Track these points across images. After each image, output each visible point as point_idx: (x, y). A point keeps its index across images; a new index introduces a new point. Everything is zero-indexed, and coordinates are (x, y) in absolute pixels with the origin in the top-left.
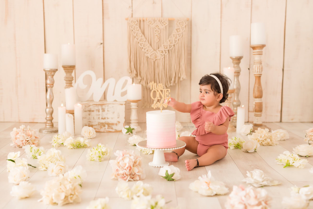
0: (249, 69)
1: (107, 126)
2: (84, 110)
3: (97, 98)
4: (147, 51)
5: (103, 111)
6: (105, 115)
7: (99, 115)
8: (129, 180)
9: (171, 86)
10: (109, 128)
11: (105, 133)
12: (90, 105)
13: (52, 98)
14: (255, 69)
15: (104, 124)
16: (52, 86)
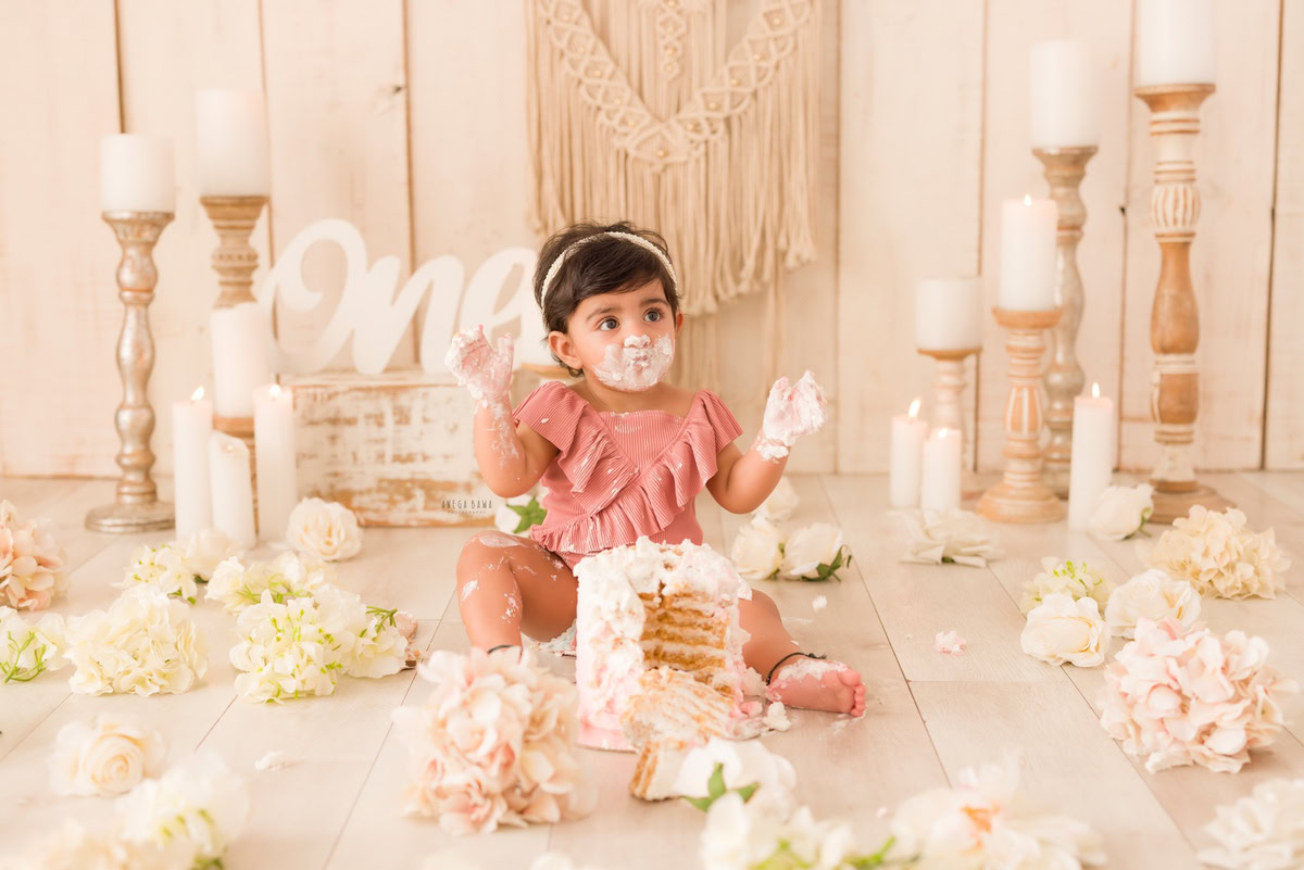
0: (1123, 210)
1: (419, 497)
2: (303, 417)
3: (374, 355)
4: (623, 122)
5: (399, 422)
6: (409, 439)
7: (383, 440)
8: (503, 820)
9: (739, 296)
10: (432, 504)
11: (413, 533)
12: (336, 394)
13: (147, 356)
14: (1163, 207)
15: (409, 485)
16: (145, 296)
